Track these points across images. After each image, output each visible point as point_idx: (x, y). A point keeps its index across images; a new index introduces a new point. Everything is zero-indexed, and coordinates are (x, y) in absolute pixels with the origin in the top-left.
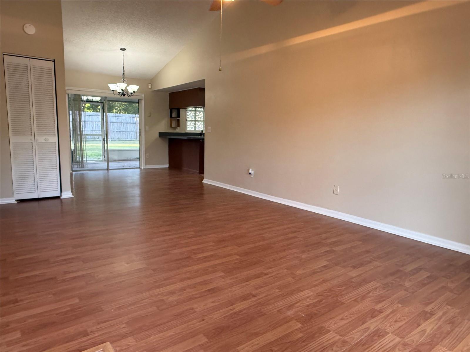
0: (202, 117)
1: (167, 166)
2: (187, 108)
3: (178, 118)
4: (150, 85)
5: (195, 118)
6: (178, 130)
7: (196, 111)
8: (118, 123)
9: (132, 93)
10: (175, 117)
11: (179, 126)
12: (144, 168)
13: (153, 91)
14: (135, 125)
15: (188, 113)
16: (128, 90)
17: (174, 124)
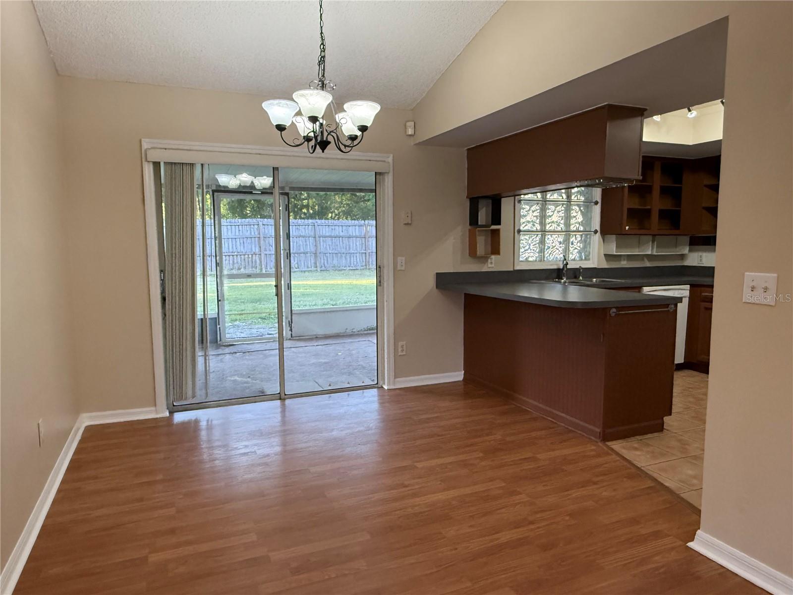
0: (562, 222)
1: (458, 376)
2: (518, 193)
3: (494, 227)
4: (411, 124)
5: (543, 224)
6: (494, 264)
7: (545, 201)
8: (334, 238)
9: (353, 138)
10: (484, 224)
11: (495, 250)
12: (392, 387)
13: (420, 144)
14: (363, 239)
15: (524, 209)
16: (338, 125)
17: (482, 245)
